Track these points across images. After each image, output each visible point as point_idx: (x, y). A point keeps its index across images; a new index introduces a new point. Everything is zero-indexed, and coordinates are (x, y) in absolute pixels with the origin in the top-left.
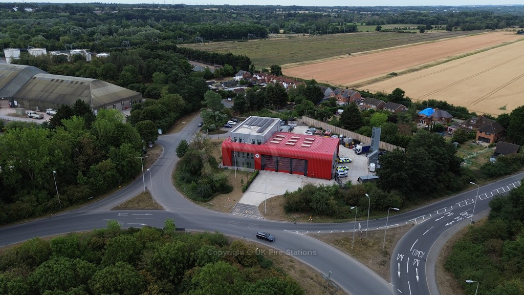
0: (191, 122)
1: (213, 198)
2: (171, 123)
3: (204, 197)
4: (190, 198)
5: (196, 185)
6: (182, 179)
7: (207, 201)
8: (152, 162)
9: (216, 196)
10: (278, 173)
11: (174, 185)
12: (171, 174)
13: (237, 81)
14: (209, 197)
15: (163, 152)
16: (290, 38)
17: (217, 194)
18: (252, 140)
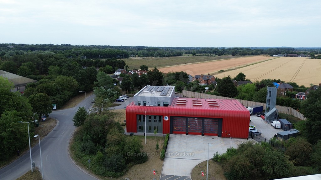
0: (84, 100)
1: (127, 171)
2: (66, 99)
3: (116, 171)
4: (96, 173)
5: (102, 155)
6: (84, 149)
7: (120, 176)
8: (44, 134)
9: (130, 167)
10: (189, 136)
11: (72, 158)
12: (67, 145)
13: (117, 75)
14: (122, 170)
15: (58, 124)
16: (143, 58)
17: (131, 164)
18: (157, 103)
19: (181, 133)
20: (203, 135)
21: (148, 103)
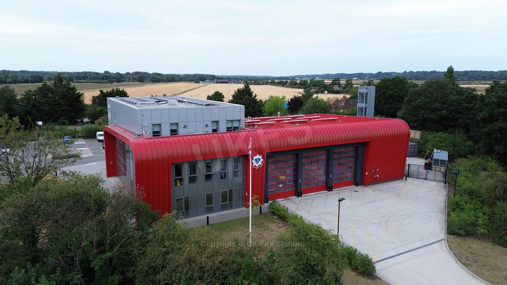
18: (210, 124)
19: (285, 195)
20: (330, 189)
21: (185, 127)
